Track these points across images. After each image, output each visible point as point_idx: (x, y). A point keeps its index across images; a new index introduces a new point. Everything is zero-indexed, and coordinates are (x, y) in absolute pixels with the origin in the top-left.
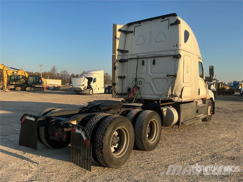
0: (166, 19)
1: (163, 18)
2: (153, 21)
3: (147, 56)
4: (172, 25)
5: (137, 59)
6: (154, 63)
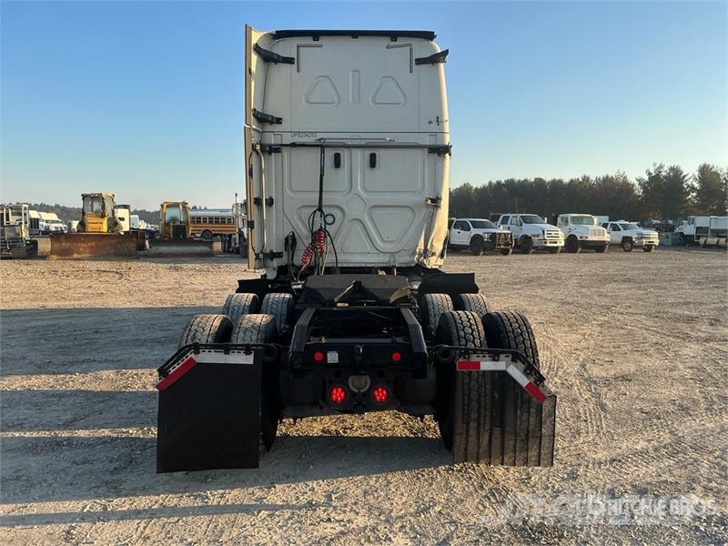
0: (400, 41)
1: (394, 40)
2: (361, 40)
3: (349, 143)
4: (420, 61)
5: (321, 146)
6: (373, 162)
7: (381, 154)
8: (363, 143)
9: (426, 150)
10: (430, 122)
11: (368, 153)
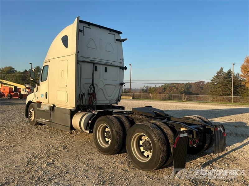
0: (112, 33)
1: (111, 32)
2: (102, 29)
3: (99, 63)
4: (117, 40)
5: (93, 63)
6: (106, 71)
7: (108, 68)
8: (103, 63)
9: (119, 68)
10: (120, 59)
11: (104, 67)
